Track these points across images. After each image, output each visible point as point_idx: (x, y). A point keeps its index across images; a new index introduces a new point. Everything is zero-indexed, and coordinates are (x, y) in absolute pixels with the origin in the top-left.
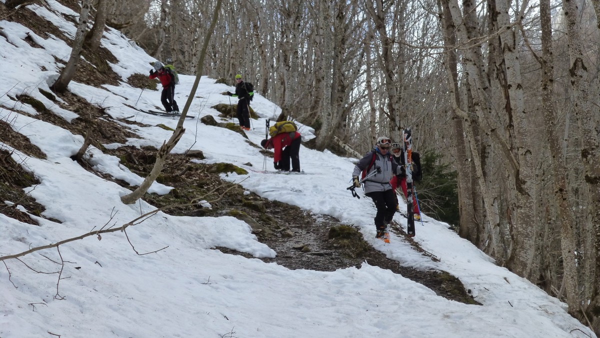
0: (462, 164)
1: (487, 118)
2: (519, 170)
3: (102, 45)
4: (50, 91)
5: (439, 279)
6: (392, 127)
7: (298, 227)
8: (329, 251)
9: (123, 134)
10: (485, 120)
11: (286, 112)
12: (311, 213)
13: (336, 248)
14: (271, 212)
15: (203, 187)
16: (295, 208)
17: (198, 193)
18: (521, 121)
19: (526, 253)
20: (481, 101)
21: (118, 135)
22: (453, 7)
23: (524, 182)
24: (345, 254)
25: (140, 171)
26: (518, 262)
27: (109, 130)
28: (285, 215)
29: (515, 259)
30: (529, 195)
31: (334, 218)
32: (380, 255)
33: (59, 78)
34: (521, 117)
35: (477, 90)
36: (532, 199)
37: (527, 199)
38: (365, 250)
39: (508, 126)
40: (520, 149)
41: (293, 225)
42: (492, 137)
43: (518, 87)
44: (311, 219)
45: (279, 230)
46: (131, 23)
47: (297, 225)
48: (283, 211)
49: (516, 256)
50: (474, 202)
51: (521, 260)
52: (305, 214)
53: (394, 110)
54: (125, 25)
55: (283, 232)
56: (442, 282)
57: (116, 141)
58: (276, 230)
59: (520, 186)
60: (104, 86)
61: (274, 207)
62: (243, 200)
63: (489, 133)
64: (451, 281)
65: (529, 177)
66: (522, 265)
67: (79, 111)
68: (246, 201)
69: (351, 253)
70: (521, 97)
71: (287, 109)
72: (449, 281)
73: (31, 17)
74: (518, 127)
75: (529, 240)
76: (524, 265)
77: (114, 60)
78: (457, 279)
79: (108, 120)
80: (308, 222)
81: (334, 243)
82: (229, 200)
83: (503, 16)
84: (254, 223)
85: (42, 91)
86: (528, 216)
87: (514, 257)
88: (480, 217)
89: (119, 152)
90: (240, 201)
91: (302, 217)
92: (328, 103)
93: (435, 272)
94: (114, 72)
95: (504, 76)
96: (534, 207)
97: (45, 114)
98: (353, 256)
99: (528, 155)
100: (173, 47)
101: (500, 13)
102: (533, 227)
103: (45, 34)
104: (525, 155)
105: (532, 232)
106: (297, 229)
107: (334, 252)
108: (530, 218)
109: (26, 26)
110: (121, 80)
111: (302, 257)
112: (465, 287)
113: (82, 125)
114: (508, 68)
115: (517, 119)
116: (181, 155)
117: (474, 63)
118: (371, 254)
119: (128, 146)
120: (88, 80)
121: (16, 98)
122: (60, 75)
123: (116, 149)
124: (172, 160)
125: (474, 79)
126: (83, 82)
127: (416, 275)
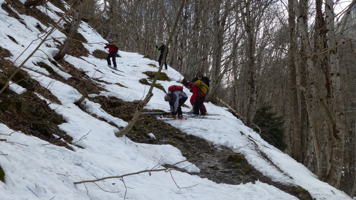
0: (296, 117)
1: (318, 92)
2: (335, 125)
3: (78, 32)
4: (54, 60)
5: (297, 191)
6: (252, 91)
7: (207, 153)
8: (229, 170)
9: (97, 88)
10: (317, 94)
11: (187, 78)
12: (214, 144)
13: (233, 168)
14: (189, 142)
15: (148, 124)
16: (203, 140)
17: (146, 128)
18: (338, 95)
19: (337, 174)
20: (315, 82)
21: (95, 89)
22: (301, 25)
23: (338, 132)
24: (239, 172)
25: (111, 112)
26: (332, 179)
27: (89, 86)
28: (198, 144)
29: (331, 177)
30: (340, 139)
31: (227, 148)
32: (259, 173)
33: (59, 52)
34: (338, 93)
35: (313, 75)
36: (342, 142)
37: (340, 142)
38: (251, 170)
39: (326, 97)
40: (337, 112)
41: (203, 151)
42: (320, 104)
43: (337, 75)
44: (214, 148)
45: (196, 154)
46: (94, 19)
47: (206, 151)
48: (197, 142)
49: (331, 176)
50: (302, 140)
51: (334, 178)
52: (210, 145)
53: (254, 81)
54: (90, 20)
55: (199, 155)
56: (299, 193)
57: (94, 93)
58: (195, 154)
59: (336, 134)
60: (81, 57)
61: (191, 139)
62: (173, 134)
63: (318, 101)
64: (304, 192)
65: (342, 128)
66: (334, 181)
67: (71, 73)
68: (175, 135)
69: (243, 172)
70: (339, 81)
71: (187, 76)
72: (303, 192)
73: (38, 13)
74: (336, 99)
75: (339, 166)
76: (336, 181)
77: (85, 41)
78: (307, 191)
79: (87, 79)
80: (212, 150)
81: (232, 165)
82: (165, 134)
83: (331, 32)
84: (182, 149)
85: (49, 60)
86: (340, 152)
87: (330, 176)
88: (305, 149)
89: (96, 99)
90: (172, 134)
91: (209, 146)
92: (214, 75)
93: (294, 187)
94: (85, 48)
95: (326, 67)
96: (343, 147)
97: (54, 75)
98: (244, 173)
99: (342, 116)
100: (114, 33)
101: (329, 30)
102: (342, 159)
103: (47, 24)
104: (340, 115)
105: (342, 161)
106: (206, 154)
107: (233, 171)
108: (340, 153)
109: (36, 18)
110: (89, 53)
111: (216, 173)
112: (312, 196)
113: (74, 82)
114: (332, 63)
115: (336, 94)
116: (132, 102)
117: (312, 59)
118: (254, 173)
119: (101, 96)
120: (72, 53)
121: (36, 64)
122: (59, 50)
123: (94, 97)
124: (127, 106)
125: (312, 68)
126: (70, 54)
127: (283, 188)
